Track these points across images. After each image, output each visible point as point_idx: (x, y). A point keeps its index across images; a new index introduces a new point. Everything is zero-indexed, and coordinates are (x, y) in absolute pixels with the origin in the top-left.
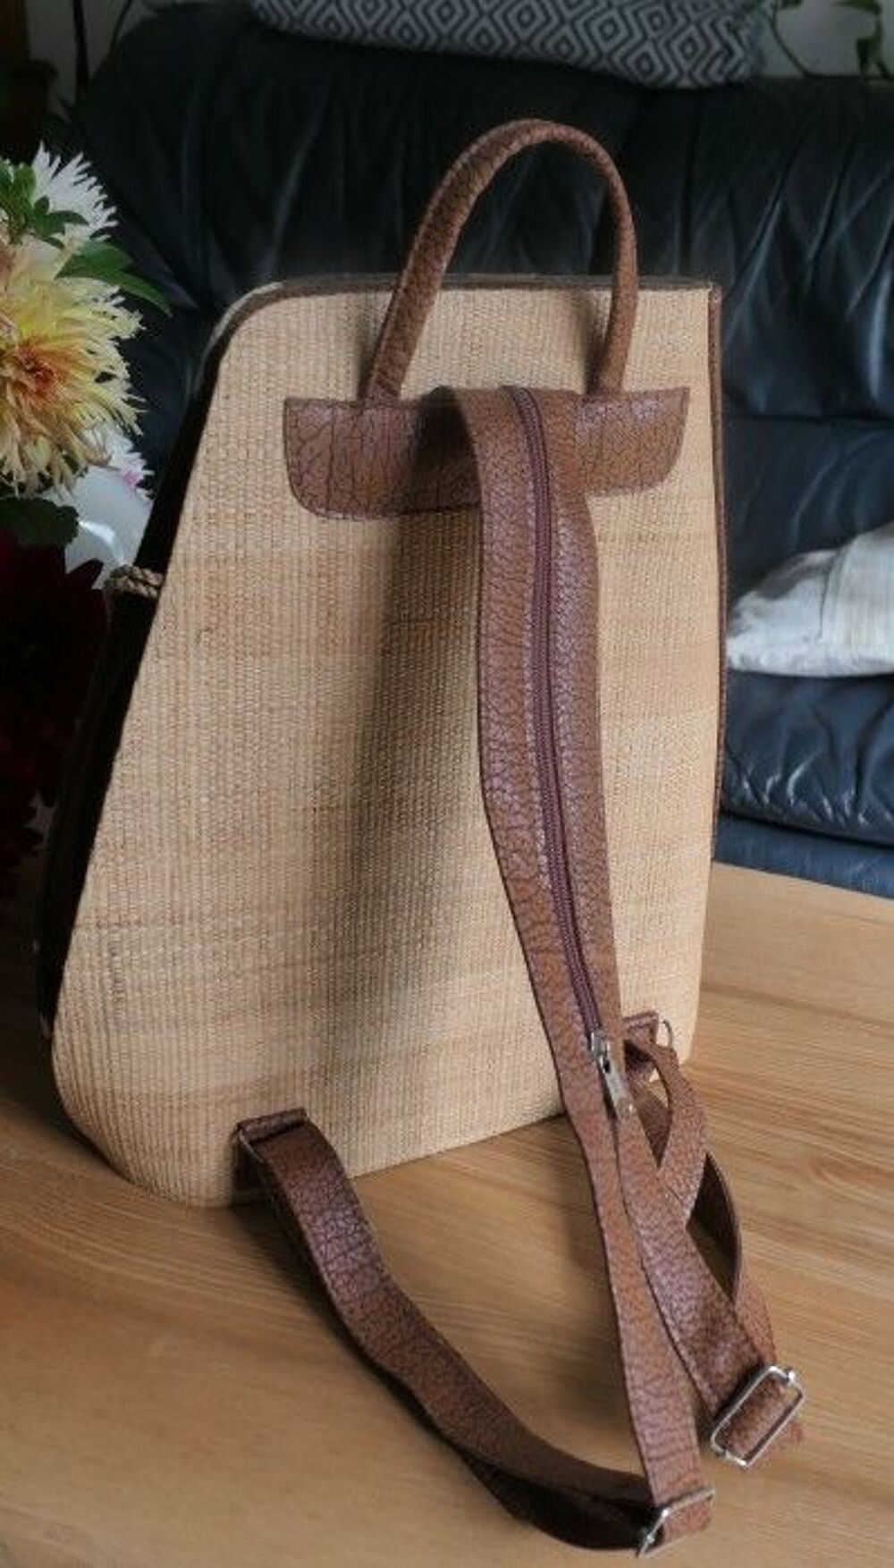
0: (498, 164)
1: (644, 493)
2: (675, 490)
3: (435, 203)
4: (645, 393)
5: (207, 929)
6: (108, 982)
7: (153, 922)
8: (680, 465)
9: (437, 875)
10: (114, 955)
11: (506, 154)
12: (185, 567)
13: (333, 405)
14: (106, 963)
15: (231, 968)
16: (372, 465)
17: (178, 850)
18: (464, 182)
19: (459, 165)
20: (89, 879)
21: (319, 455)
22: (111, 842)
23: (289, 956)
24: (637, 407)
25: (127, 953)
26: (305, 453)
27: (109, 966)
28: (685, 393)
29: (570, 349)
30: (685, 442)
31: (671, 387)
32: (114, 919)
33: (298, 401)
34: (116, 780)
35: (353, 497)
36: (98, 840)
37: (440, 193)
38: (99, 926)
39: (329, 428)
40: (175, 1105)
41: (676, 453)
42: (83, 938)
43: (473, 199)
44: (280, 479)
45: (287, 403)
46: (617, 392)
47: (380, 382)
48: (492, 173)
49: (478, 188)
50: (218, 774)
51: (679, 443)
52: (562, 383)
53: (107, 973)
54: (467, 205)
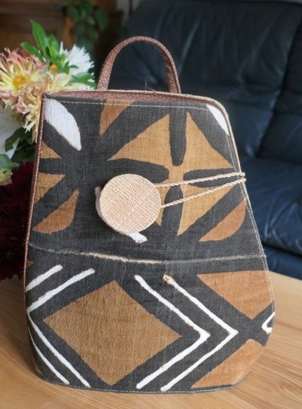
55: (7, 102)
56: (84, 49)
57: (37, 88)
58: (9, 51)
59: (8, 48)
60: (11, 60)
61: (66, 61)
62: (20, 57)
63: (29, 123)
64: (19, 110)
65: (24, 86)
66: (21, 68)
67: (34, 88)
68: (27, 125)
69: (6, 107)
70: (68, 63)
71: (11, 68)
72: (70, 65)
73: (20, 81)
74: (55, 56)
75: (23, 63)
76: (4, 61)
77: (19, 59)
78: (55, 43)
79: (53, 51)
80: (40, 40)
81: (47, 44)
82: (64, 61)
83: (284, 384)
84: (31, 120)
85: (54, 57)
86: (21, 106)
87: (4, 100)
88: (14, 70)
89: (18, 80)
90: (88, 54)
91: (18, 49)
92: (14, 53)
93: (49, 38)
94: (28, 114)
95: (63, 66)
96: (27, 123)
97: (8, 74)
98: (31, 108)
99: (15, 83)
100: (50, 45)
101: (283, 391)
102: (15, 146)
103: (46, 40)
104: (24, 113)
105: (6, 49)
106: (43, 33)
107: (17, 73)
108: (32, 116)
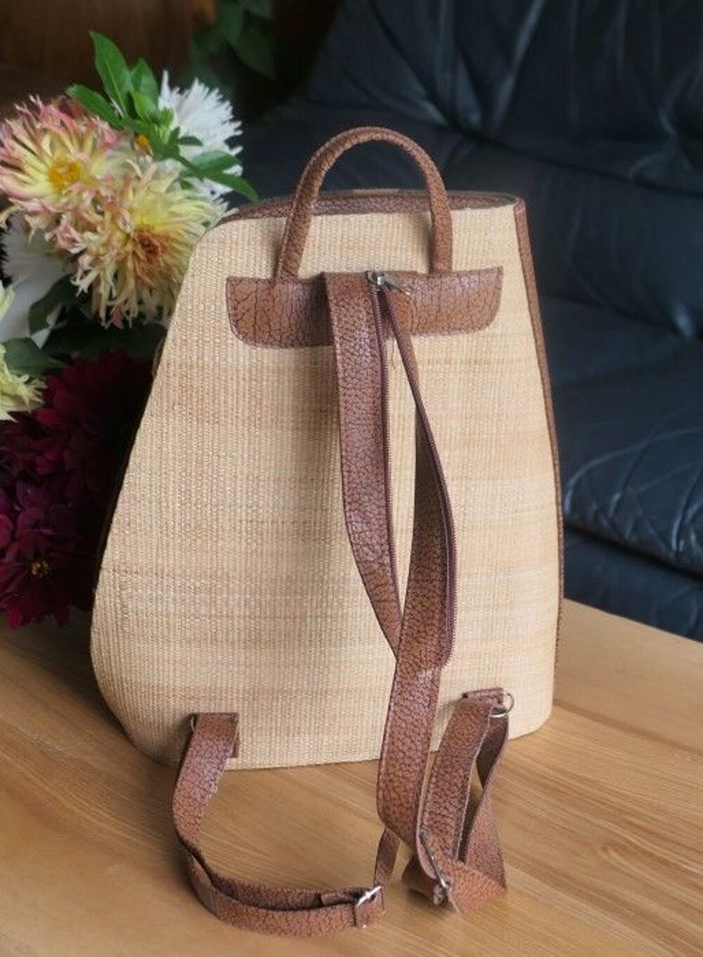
0: (337, 155)
1: (476, 334)
2: (498, 331)
3: (305, 173)
4: (470, 272)
5: (178, 583)
6: (119, 606)
7: (146, 574)
8: (501, 316)
9: (331, 574)
10: (122, 590)
11: (342, 150)
12: (168, 367)
13: (257, 281)
14: (118, 594)
15: (192, 611)
16: (280, 316)
17: (161, 532)
18: (319, 163)
19: (318, 154)
20: (109, 541)
21: (248, 311)
22: (122, 521)
23: (230, 611)
24: (465, 281)
25: (130, 590)
26: (240, 307)
27: (120, 596)
28: (500, 271)
29: (415, 246)
30: (502, 302)
31: (489, 267)
32: (123, 568)
33: (235, 279)
34: (125, 485)
35: (270, 336)
36: (115, 519)
37: (308, 168)
38: (114, 571)
39: (254, 295)
40: (156, 693)
41: (497, 308)
42: (105, 576)
43: (323, 174)
44: (225, 321)
45: (228, 279)
46: (449, 272)
47: (283, 268)
48: (334, 160)
49: (327, 168)
50: (186, 490)
51: (498, 302)
52: (412, 267)
53: (118, 601)
54: (321, 176)
55: (34, 222)
56: (218, 94)
57: (104, 193)
58: (40, 103)
59: (38, 97)
60: (46, 125)
61: (172, 127)
62: (66, 119)
63: (86, 273)
64: (62, 243)
65: (74, 188)
66: (68, 143)
67: (98, 192)
68: (81, 278)
69: (33, 233)
70: (177, 130)
71: (46, 142)
72: (182, 134)
73: (65, 175)
74: (148, 116)
75: (72, 131)
76: (27, 124)
77: (62, 124)
78: (148, 80)
79: (144, 104)
80: (112, 76)
81: (129, 86)
82: (167, 125)
83: (611, 844)
84: (89, 268)
85: (146, 118)
86: (68, 235)
87: (28, 218)
88: (52, 146)
89: (60, 171)
90: (227, 103)
91: (61, 97)
92: (53, 109)
93: (134, 71)
94: (82, 253)
95: (166, 141)
96: (80, 273)
97: (38, 155)
98: (90, 241)
99: (54, 177)
100: (137, 86)
101: (605, 856)
102: (51, 320)
103: (127, 76)
104: (74, 251)
105: (32, 99)
106: (121, 61)
107: (58, 153)
108: (93, 258)
